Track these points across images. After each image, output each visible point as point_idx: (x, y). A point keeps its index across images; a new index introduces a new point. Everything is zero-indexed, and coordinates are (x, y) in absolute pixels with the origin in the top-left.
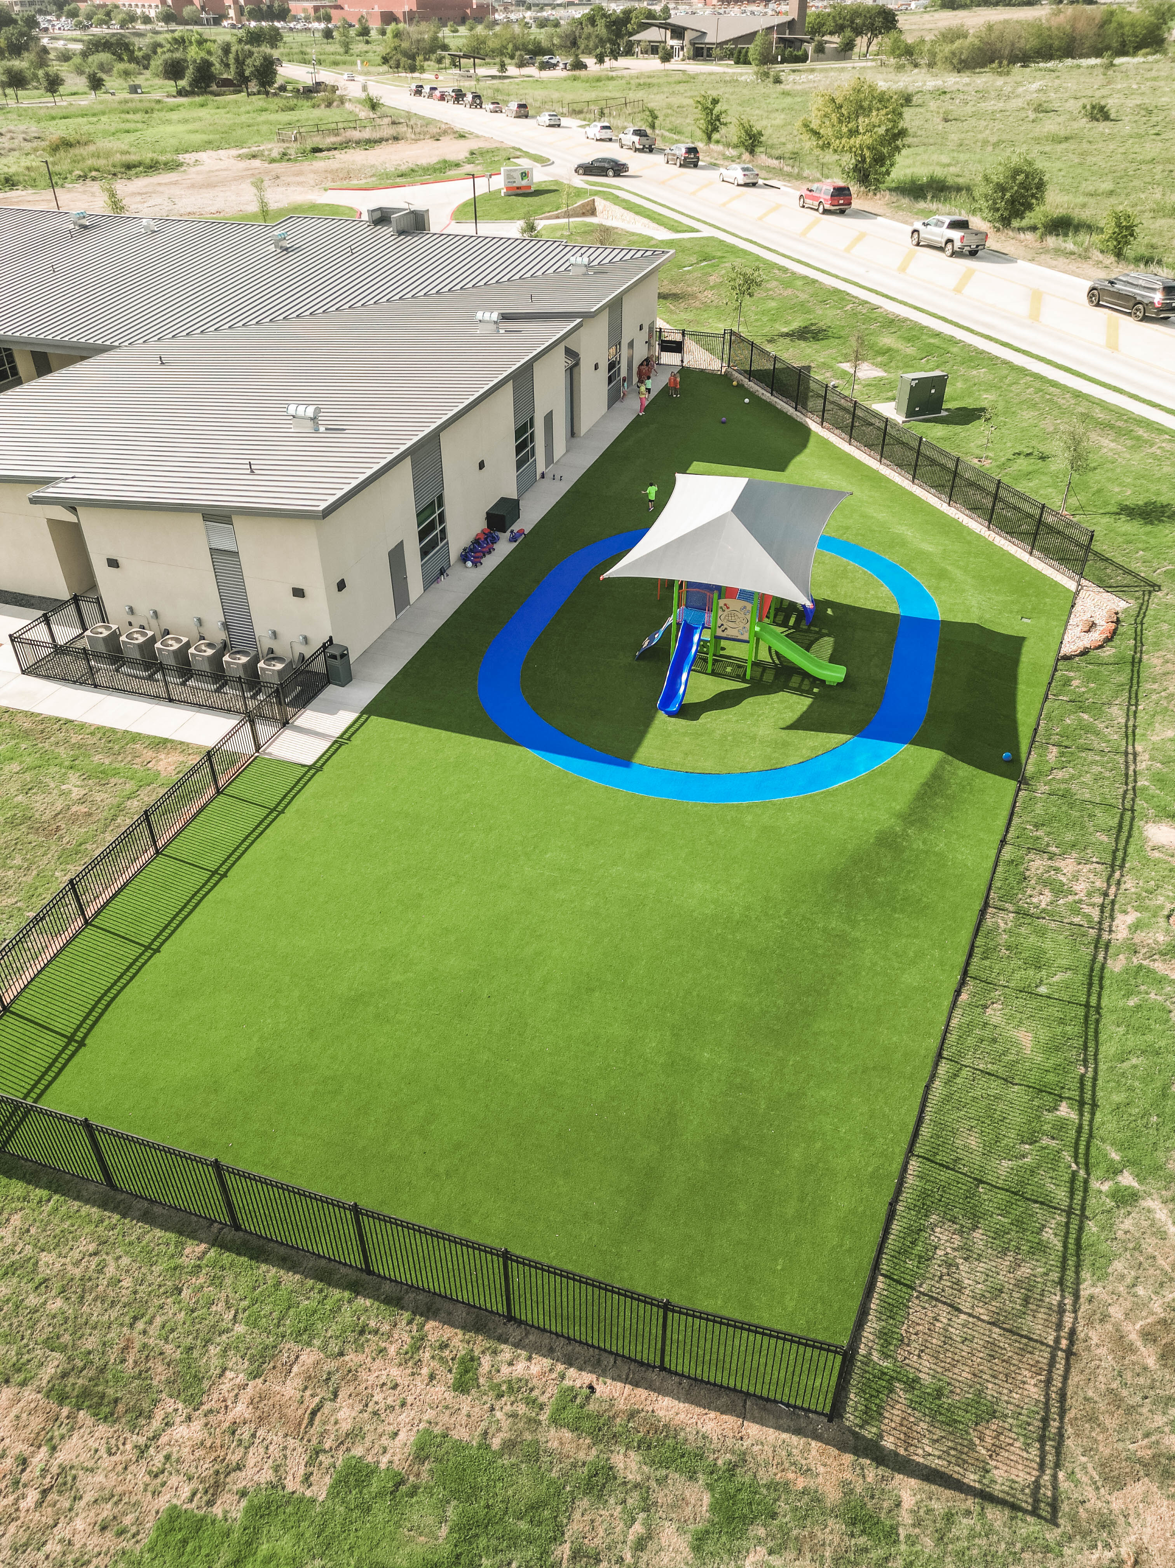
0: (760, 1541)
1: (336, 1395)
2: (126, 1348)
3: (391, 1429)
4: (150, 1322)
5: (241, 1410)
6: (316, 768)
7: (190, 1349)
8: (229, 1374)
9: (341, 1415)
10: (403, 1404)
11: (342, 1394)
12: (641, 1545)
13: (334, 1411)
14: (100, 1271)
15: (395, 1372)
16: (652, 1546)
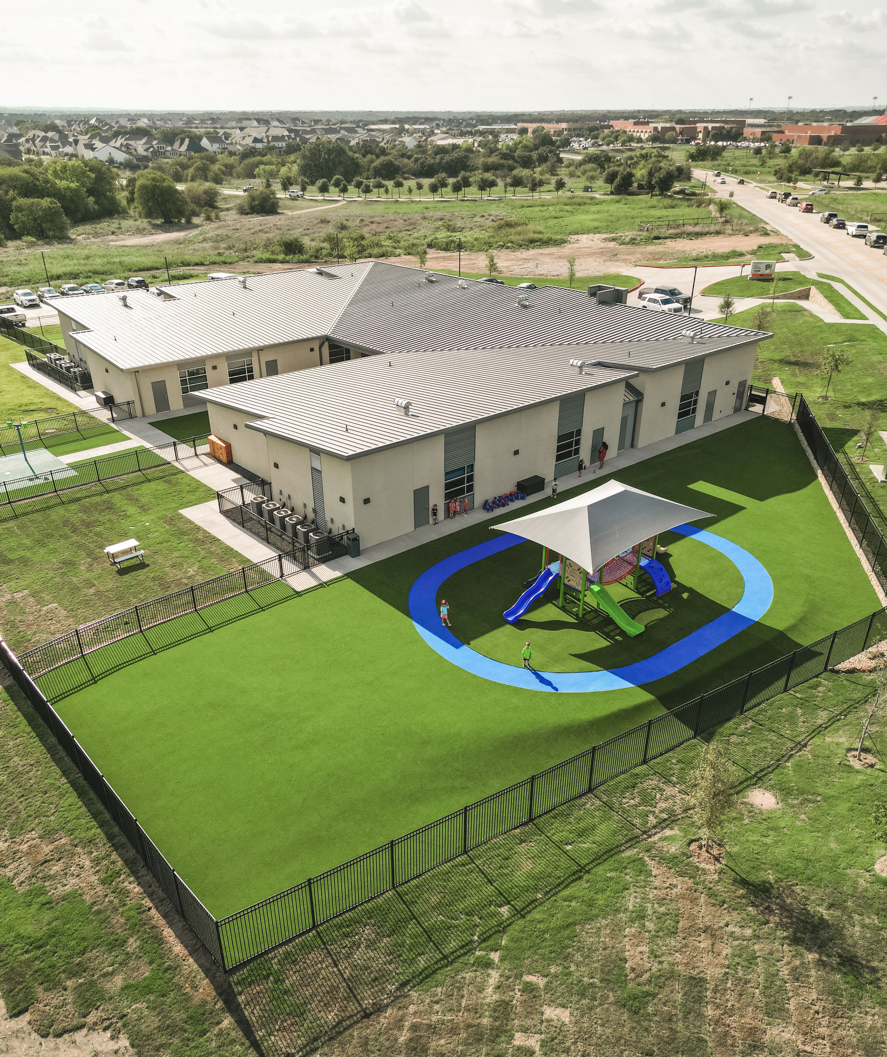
0: (148, 1001)
1: (59, 860)
2: (10, 805)
3: (65, 882)
4: (26, 800)
5: (24, 847)
6: (299, 594)
7: (30, 816)
8: (33, 832)
9: (55, 868)
10: (78, 876)
11: (62, 861)
12: (105, 975)
13: (54, 865)
14: (27, 773)
15: (87, 863)
16: (108, 978)
